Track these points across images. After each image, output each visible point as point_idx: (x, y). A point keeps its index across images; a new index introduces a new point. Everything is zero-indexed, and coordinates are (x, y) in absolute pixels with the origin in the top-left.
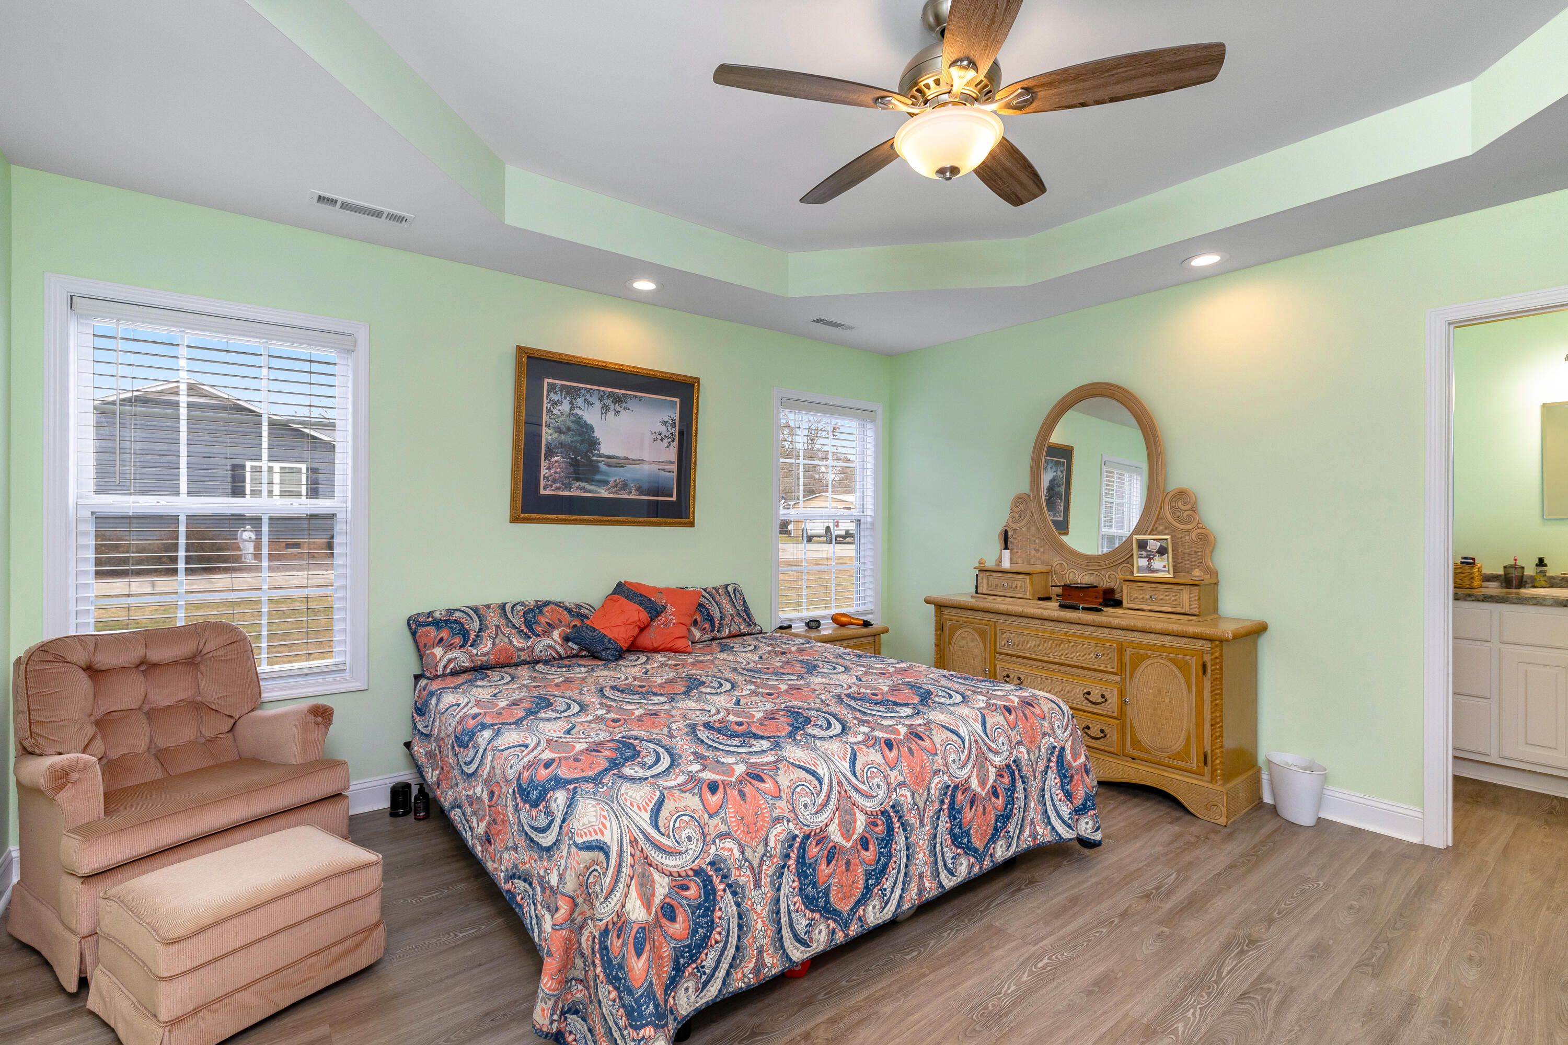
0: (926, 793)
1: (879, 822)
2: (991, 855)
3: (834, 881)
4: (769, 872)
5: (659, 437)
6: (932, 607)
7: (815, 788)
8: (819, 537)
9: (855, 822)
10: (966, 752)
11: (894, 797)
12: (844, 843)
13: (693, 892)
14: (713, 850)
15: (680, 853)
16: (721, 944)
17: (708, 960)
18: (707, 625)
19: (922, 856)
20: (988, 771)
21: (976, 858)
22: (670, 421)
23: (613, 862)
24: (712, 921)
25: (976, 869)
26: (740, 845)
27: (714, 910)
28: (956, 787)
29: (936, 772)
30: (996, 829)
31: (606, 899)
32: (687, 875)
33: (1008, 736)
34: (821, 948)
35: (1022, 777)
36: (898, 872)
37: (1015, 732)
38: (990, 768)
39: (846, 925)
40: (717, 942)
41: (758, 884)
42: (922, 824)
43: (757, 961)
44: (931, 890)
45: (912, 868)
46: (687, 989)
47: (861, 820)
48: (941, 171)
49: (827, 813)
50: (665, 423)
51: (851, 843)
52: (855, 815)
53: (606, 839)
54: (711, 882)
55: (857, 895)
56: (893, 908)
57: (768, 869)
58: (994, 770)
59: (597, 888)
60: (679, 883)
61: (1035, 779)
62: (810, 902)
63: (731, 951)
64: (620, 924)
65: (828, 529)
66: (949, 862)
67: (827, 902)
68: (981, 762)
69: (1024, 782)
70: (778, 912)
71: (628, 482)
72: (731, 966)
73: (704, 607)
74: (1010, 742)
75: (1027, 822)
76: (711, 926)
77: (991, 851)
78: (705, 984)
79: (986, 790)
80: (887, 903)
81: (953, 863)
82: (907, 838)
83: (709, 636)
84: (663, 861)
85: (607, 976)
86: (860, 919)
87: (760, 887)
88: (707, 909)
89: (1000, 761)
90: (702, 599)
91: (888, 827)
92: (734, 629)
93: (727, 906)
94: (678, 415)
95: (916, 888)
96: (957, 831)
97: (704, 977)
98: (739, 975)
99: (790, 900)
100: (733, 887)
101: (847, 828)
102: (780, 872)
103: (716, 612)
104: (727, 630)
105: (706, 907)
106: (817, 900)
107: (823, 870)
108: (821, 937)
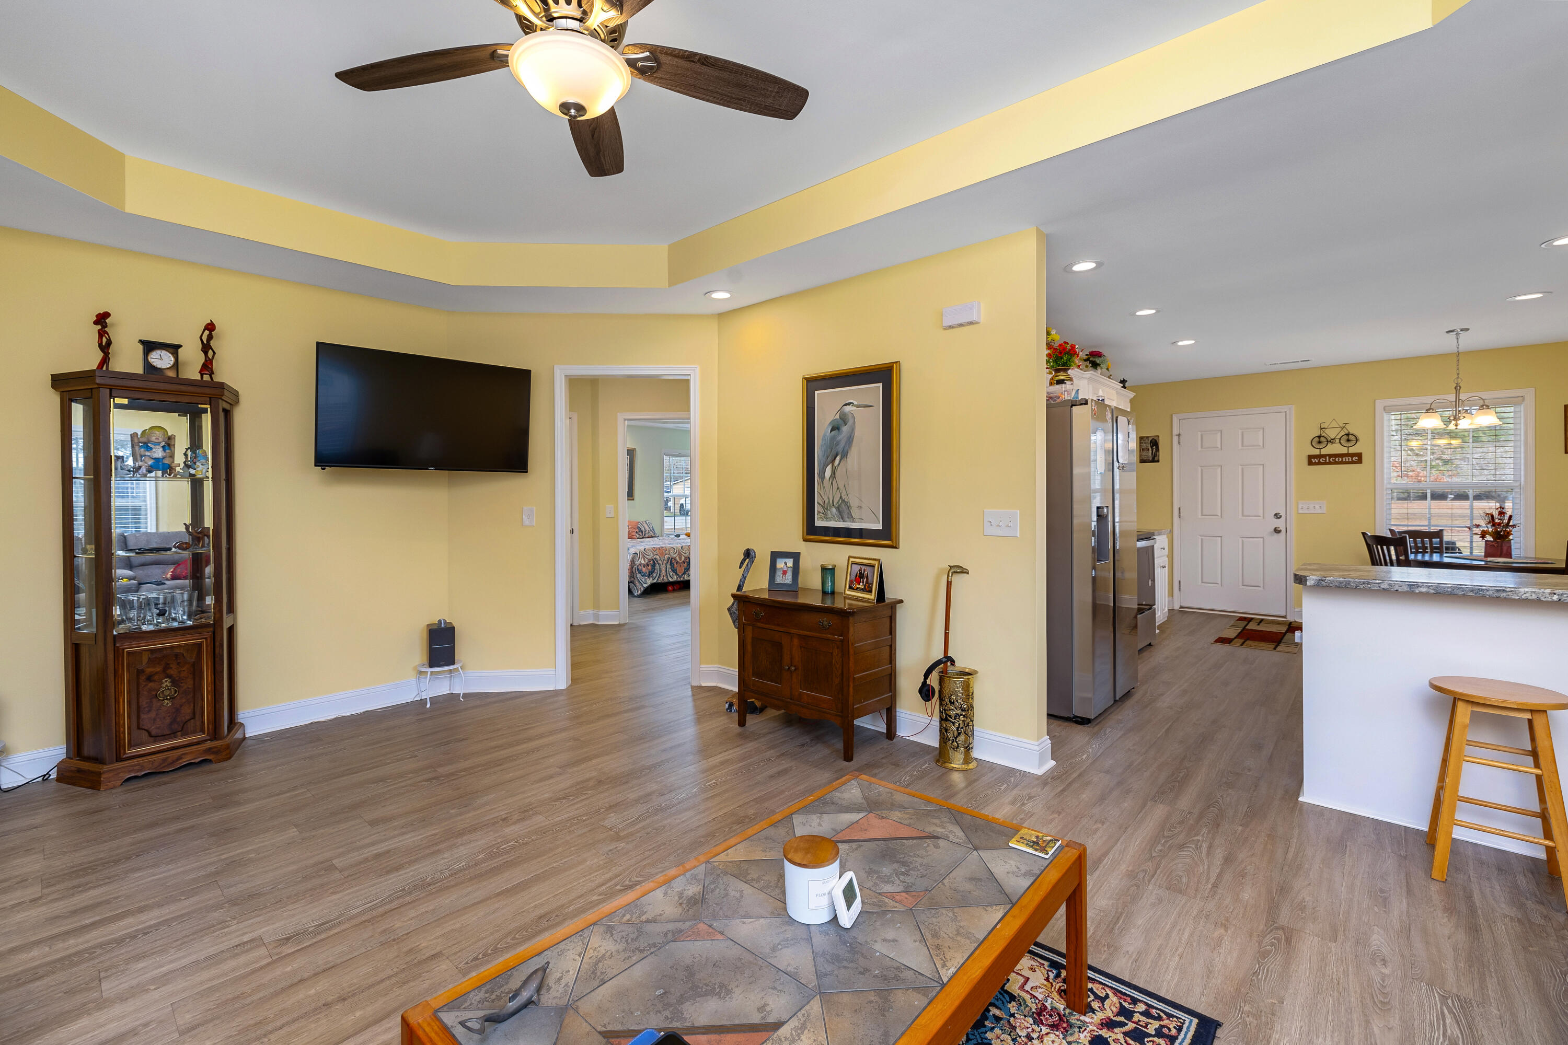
1: (687, 559)
3: (678, 568)
7: (674, 550)
13: (651, 563)
14: (655, 557)
15: (649, 557)
17: (654, 575)
18: (640, 533)
24: (655, 569)
26: (659, 557)
34: (675, 580)
39: (680, 578)
40: (656, 572)
41: (663, 564)
43: (663, 578)
46: (651, 579)
47: (683, 558)
49: (676, 555)
51: (681, 562)
54: (655, 562)
55: (682, 572)
57: (665, 562)
60: (649, 561)
63: (658, 575)
64: (641, 564)
72: (658, 578)
73: (639, 527)
83: (641, 537)
86: (683, 577)
90: (638, 525)
92: (650, 535)
93: (657, 566)
97: (654, 578)
98: (660, 581)
99: (669, 569)
100: (658, 564)
101: (680, 558)
102: (667, 563)
103: (643, 530)
104: (647, 536)
105: (654, 565)
106: (674, 571)
107: (675, 565)
108: (675, 578)
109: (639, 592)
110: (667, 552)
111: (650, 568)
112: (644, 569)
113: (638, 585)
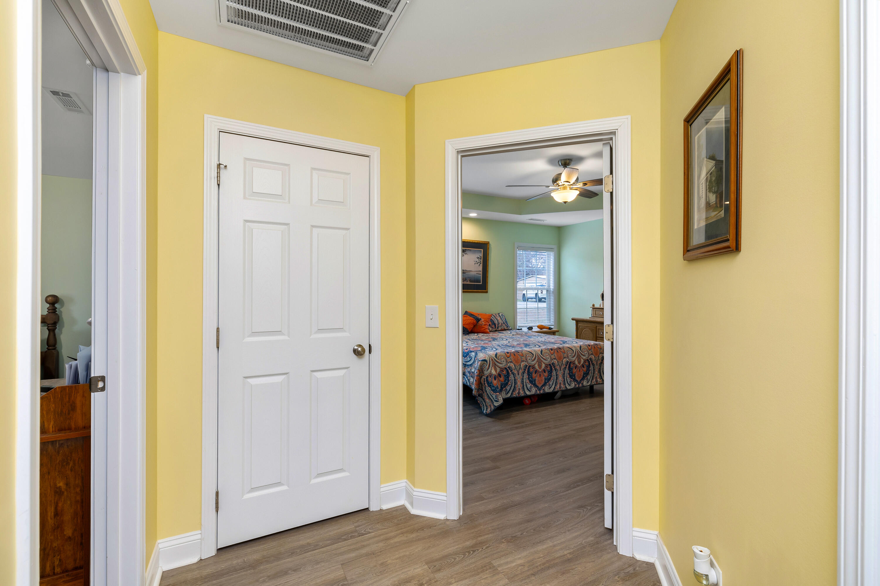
0: (562, 362)
1: (548, 367)
2: (582, 383)
3: (537, 378)
4: (521, 372)
5: (476, 263)
6: (575, 321)
7: (532, 356)
8: (532, 298)
9: (542, 365)
10: (574, 354)
11: (552, 361)
12: (539, 370)
13: (504, 372)
14: (508, 364)
15: (501, 364)
16: (511, 385)
17: (508, 388)
18: (494, 326)
19: (560, 378)
20: (581, 360)
21: (577, 383)
22: (480, 257)
23: (488, 363)
24: (509, 380)
25: (577, 386)
26: (514, 365)
27: (509, 377)
28: (571, 362)
29: (565, 358)
30: (583, 376)
31: (487, 370)
32: (503, 369)
33: (588, 352)
34: (533, 393)
35: (592, 364)
36: (554, 381)
37: (590, 351)
38: (582, 359)
39: (540, 390)
40: (510, 385)
41: (518, 374)
42: (560, 370)
43: (518, 391)
44: (563, 388)
45: (558, 381)
46: (504, 393)
47: (543, 366)
48: (564, 202)
49: (535, 362)
50: (478, 258)
51: (541, 370)
52: (542, 364)
53: (486, 359)
54: (508, 371)
55: (542, 383)
56: (552, 389)
57: (521, 371)
58: (583, 360)
59: (485, 369)
60: (502, 370)
61: (597, 365)
62: (531, 382)
63: (513, 388)
64: (491, 375)
65: (536, 294)
66: (569, 382)
67: (535, 383)
68: (579, 357)
69: (593, 365)
70: (523, 382)
71: (467, 278)
72: (513, 391)
73: (492, 320)
74: (589, 354)
75: (595, 377)
76: (509, 381)
77: (582, 382)
78: (507, 393)
79: (580, 365)
80: (551, 388)
81: (570, 383)
82: (556, 373)
83: (495, 329)
84: (499, 365)
85: (488, 385)
86: (543, 389)
87: (519, 375)
88: (507, 377)
89: (585, 358)
90: (491, 318)
91: (551, 368)
92: (502, 328)
93: (511, 377)
94: (482, 255)
95: (559, 386)
96: (571, 374)
97: (507, 392)
98: (515, 394)
99: (526, 380)
100: (513, 373)
101: (540, 366)
102: (524, 373)
103: (496, 322)
104: (500, 328)
105: (507, 376)
106: (532, 382)
107: (534, 375)
108: (534, 391)
109: (489, 410)
110: (524, 358)
111: (502, 379)
112: (495, 382)
113: (487, 400)
